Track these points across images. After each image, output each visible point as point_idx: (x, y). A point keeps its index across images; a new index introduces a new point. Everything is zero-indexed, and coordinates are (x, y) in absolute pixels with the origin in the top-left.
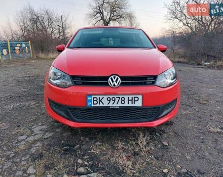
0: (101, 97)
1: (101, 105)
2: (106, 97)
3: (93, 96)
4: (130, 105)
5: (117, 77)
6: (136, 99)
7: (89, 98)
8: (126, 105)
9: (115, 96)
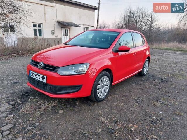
0: (33, 72)
1: (33, 77)
2: (35, 73)
3: (31, 71)
4: (42, 80)
5: (42, 63)
6: (44, 78)
7: (30, 72)
8: (40, 80)
9: (37, 74)
